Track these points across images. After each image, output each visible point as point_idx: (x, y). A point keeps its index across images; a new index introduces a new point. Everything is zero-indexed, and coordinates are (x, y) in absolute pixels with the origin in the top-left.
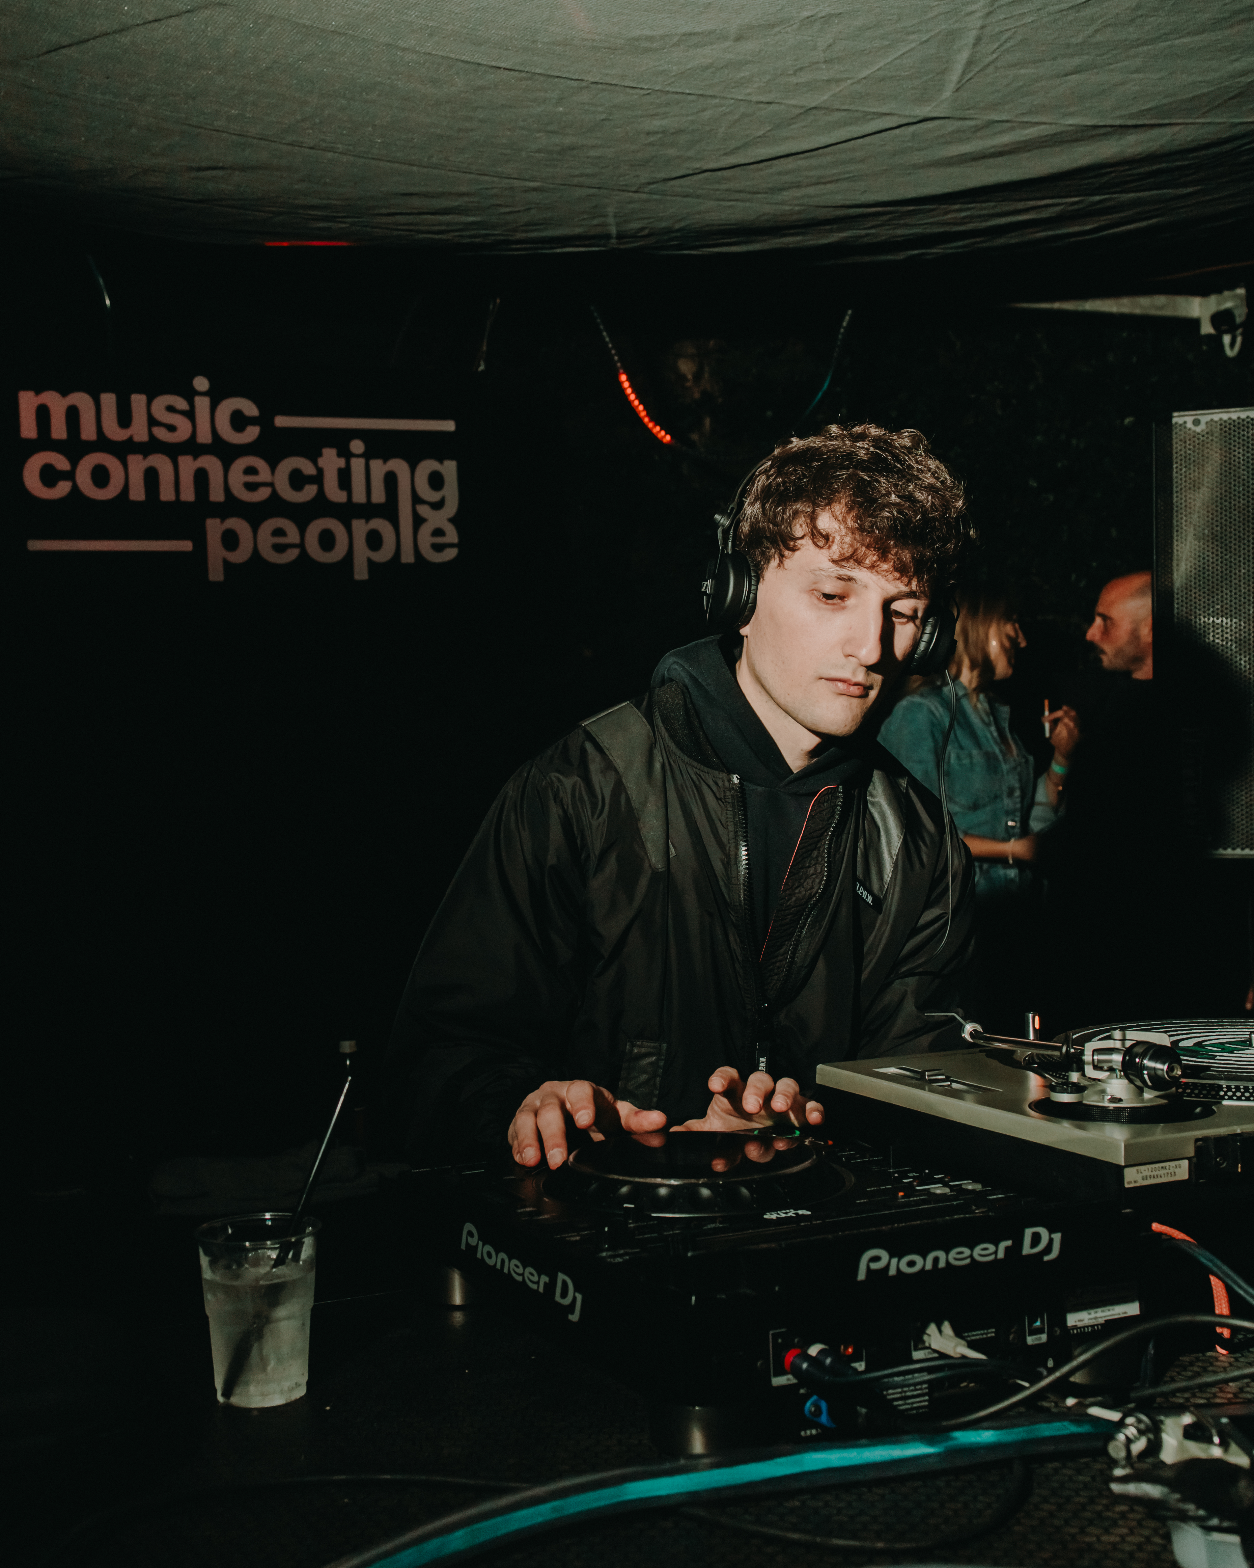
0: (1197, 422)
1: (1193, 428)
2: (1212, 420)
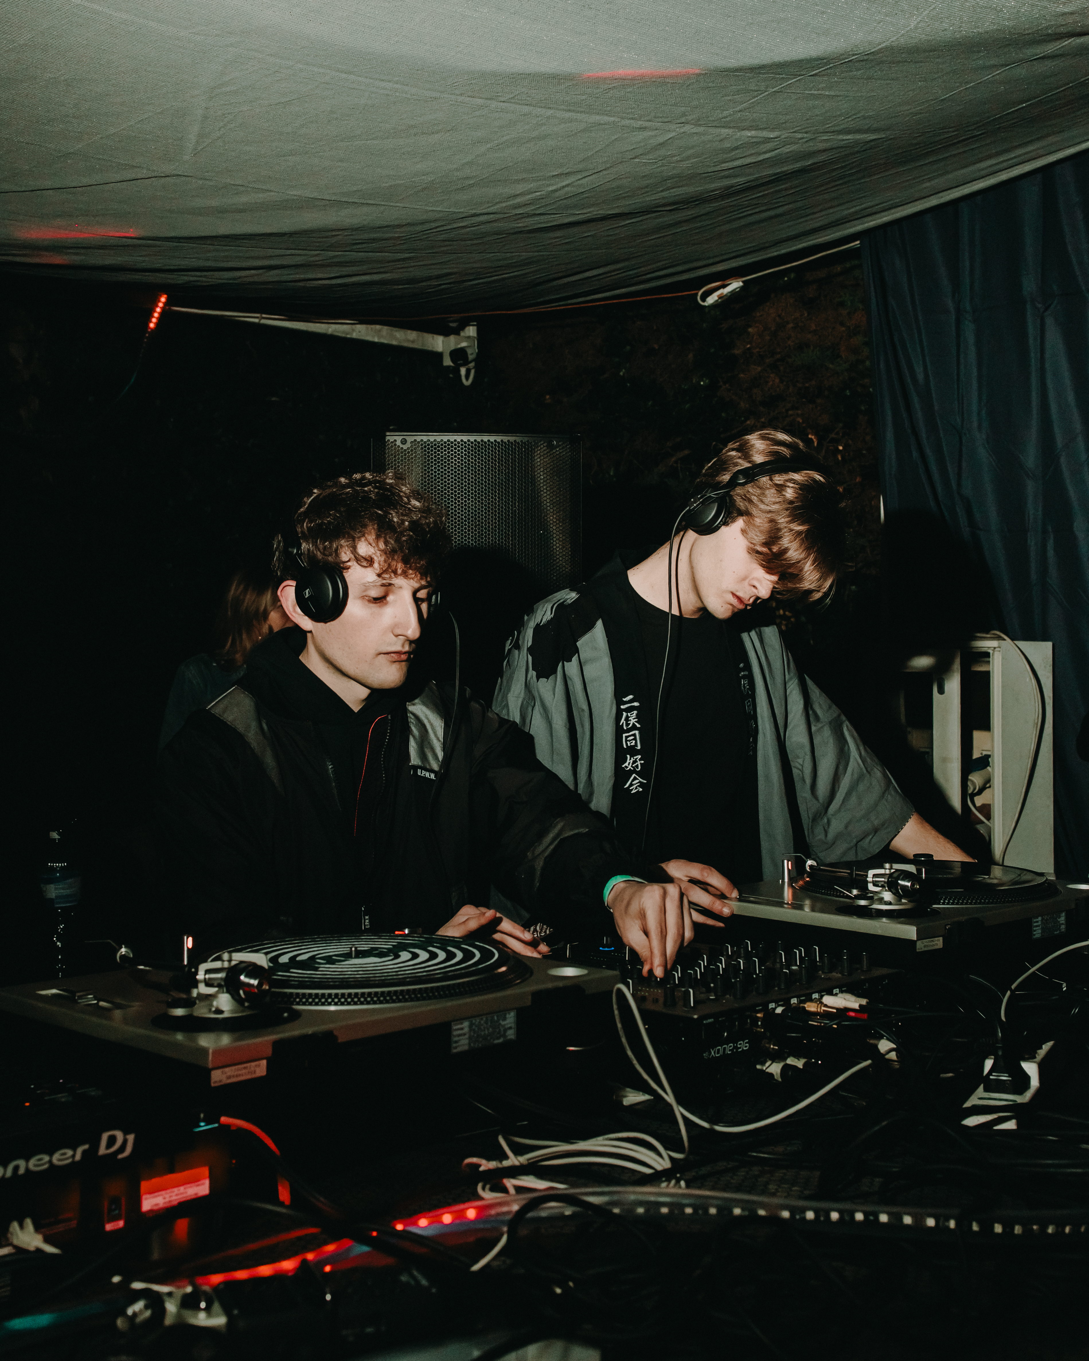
0: (404, 442)
1: (401, 446)
2: (415, 440)
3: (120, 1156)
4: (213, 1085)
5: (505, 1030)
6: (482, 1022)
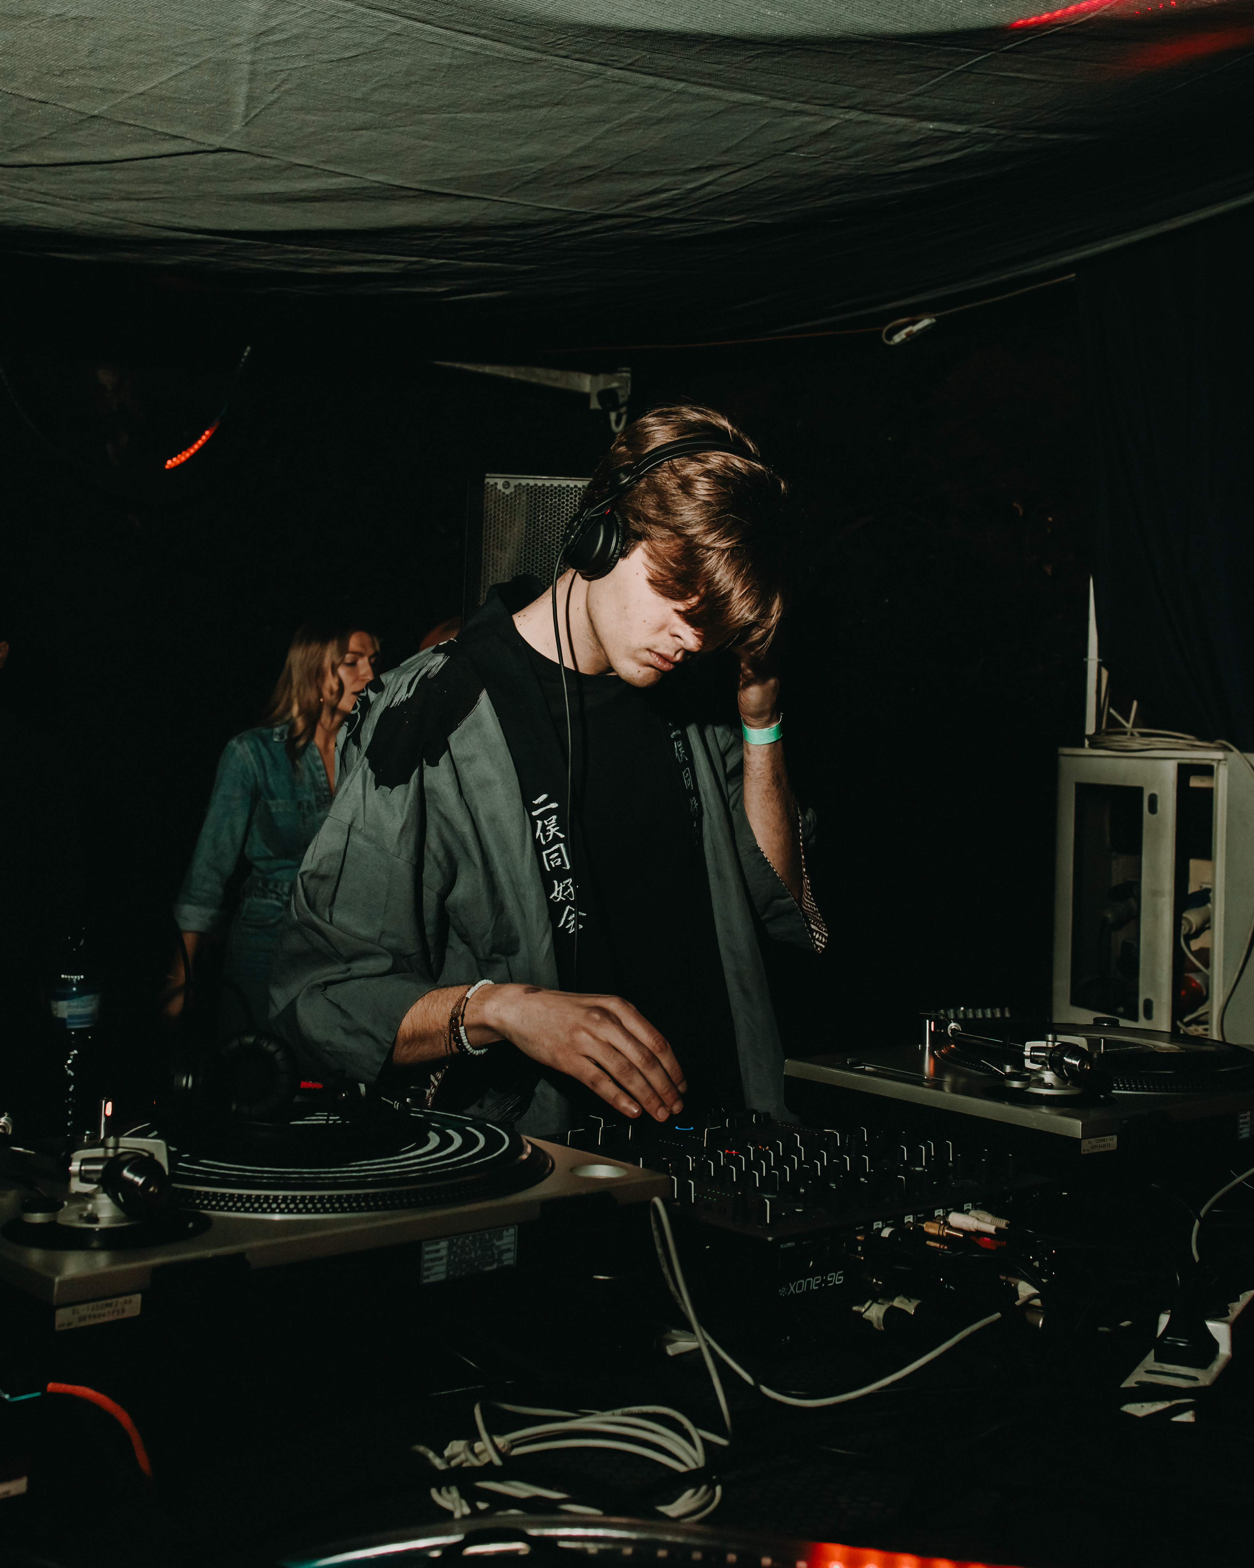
0: (507, 485)
1: (503, 490)
2: (520, 484)
4: (57, 1329)
5: (501, 1253)
6: (467, 1241)
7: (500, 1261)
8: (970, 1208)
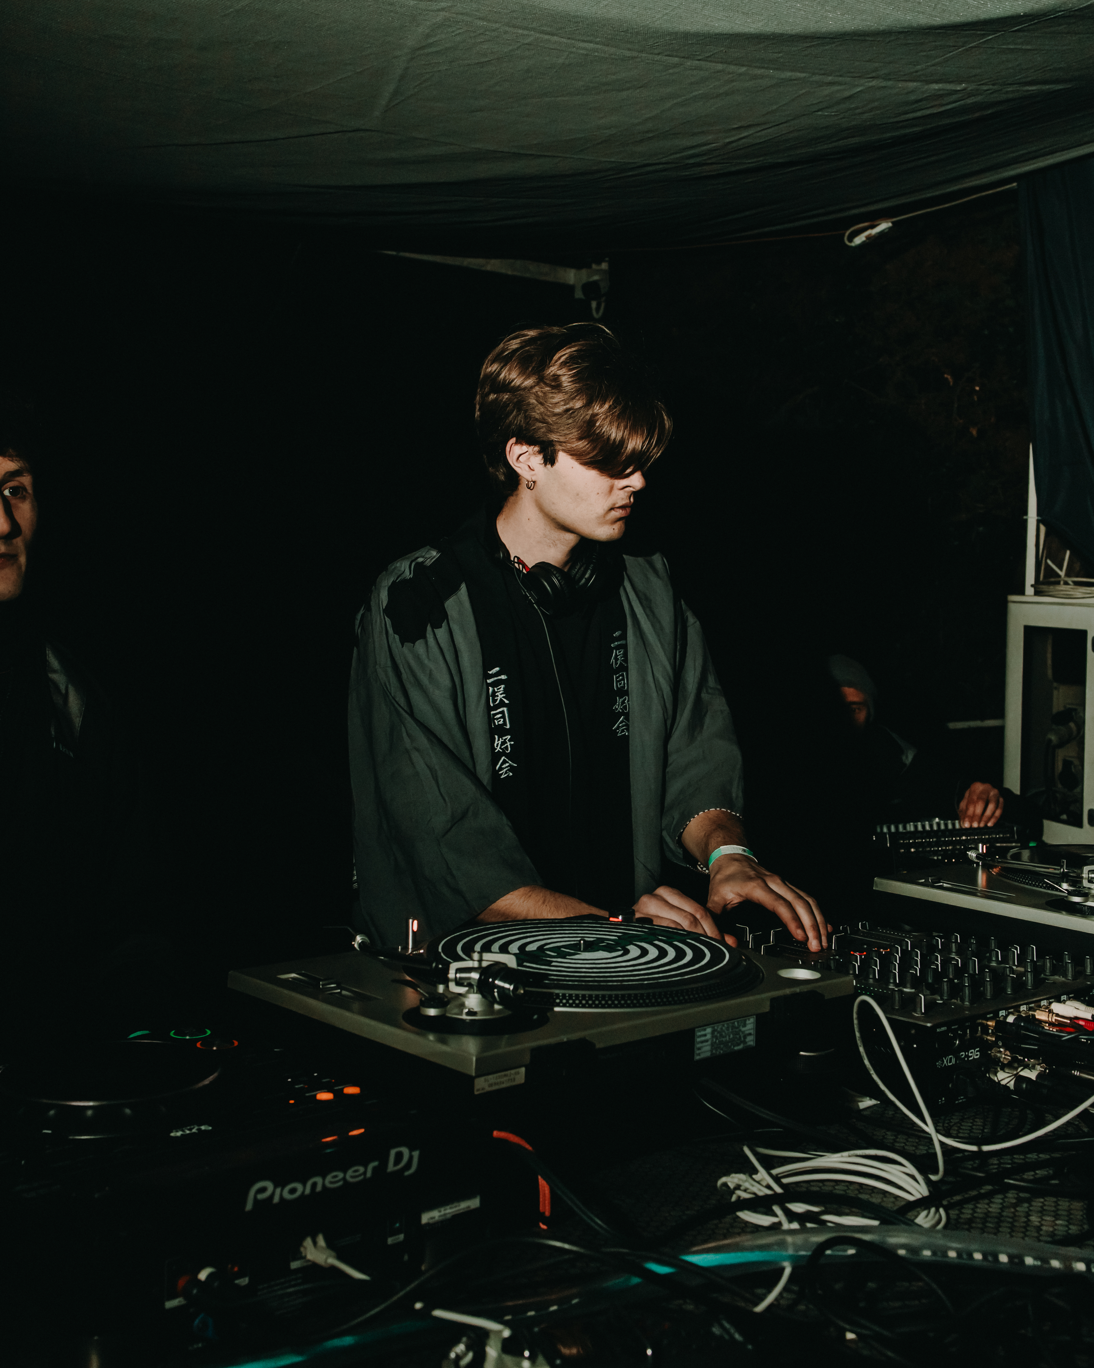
3: (407, 1173)
4: (476, 1093)
5: (745, 1037)
6: (724, 1028)
7: (745, 1042)
8: (1065, 999)
